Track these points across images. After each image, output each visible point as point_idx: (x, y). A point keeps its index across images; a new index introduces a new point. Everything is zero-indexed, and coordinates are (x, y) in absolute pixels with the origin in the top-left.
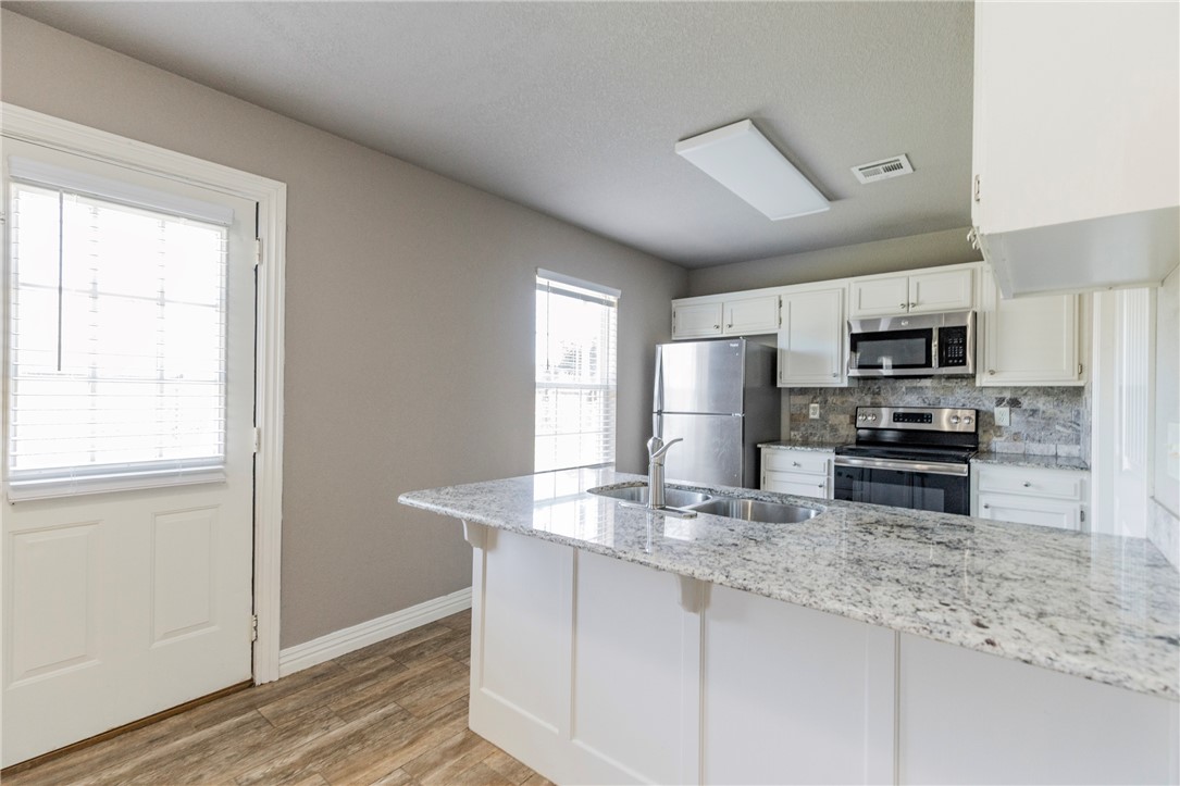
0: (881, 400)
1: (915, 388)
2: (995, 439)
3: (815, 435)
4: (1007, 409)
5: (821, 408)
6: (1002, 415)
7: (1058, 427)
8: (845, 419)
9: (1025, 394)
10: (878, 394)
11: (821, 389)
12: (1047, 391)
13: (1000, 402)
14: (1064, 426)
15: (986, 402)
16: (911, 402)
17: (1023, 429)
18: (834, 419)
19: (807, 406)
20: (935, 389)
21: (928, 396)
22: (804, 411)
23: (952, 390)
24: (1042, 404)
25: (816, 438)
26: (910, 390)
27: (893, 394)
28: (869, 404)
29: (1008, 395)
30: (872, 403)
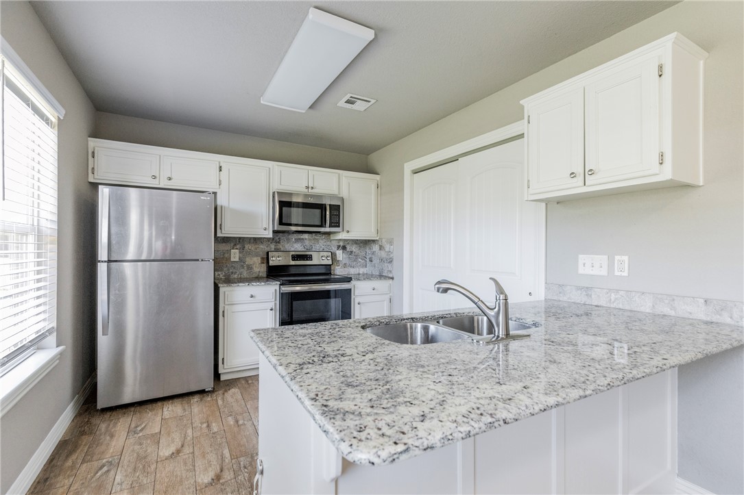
0: (281, 247)
1: (299, 239)
2: (337, 267)
3: (235, 273)
4: (341, 251)
5: (240, 252)
6: (340, 255)
7: (360, 260)
8: (257, 260)
9: (348, 244)
10: (279, 242)
11: (240, 238)
12: (356, 242)
13: (339, 247)
14: (362, 259)
15: (333, 248)
16: (298, 248)
17: (347, 262)
18: (249, 261)
19: (229, 252)
20: (310, 240)
21: (307, 244)
22: (226, 255)
23: (318, 240)
24: (354, 248)
25: (236, 276)
26: (297, 240)
27: (288, 243)
28: (273, 250)
29: (341, 244)
30: (275, 249)
